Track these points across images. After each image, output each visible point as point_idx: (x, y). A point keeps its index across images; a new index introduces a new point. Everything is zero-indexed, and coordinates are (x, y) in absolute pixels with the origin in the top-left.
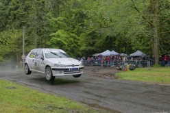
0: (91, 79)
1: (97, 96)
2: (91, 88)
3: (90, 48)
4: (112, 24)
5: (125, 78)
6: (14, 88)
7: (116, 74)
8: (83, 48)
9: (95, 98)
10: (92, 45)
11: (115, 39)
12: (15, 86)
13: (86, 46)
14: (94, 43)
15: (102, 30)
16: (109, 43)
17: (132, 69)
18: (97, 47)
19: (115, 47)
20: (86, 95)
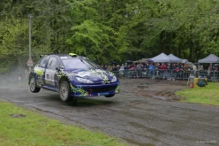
0: (139, 102)
1: (151, 130)
2: (141, 117)
3: (135, 49)
4: (170, 11)
5: (193, 100)
6: (21, 115)
7: (177, 93)
8: (124, 49)
9: (149, 134)
10: (137, 44)
11: (174, 35)
12: (24, 113)
13: (129, 46)
14: (140, 42)
15: (155, 22)
16: (165, 42)
17: (201, 85)
18: (146, 48)
19: (173, 48)
20: (134, 130)
